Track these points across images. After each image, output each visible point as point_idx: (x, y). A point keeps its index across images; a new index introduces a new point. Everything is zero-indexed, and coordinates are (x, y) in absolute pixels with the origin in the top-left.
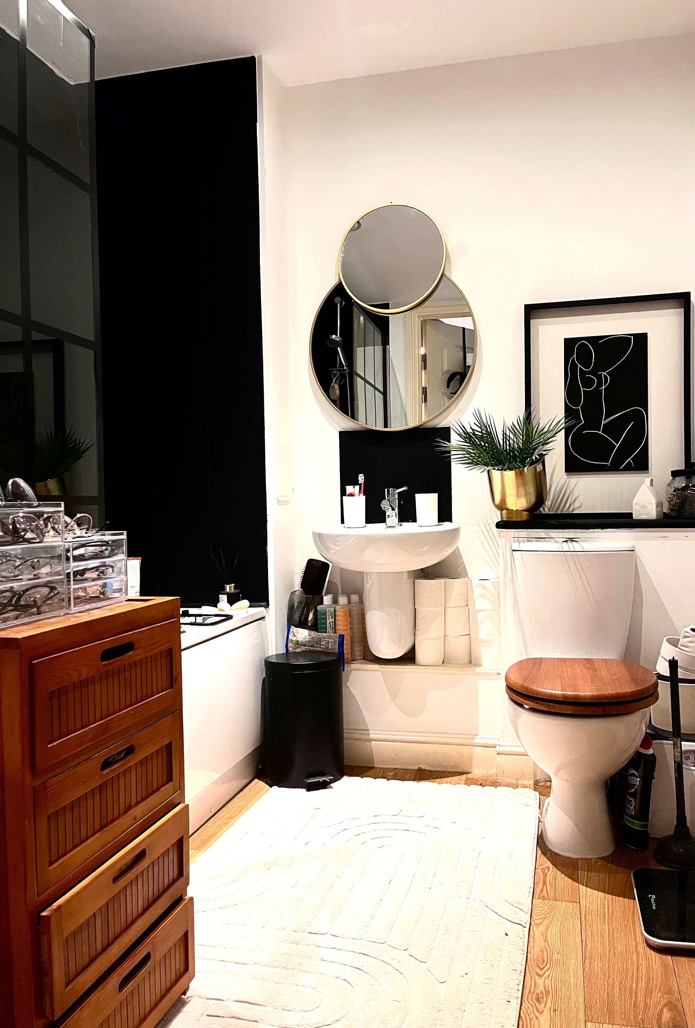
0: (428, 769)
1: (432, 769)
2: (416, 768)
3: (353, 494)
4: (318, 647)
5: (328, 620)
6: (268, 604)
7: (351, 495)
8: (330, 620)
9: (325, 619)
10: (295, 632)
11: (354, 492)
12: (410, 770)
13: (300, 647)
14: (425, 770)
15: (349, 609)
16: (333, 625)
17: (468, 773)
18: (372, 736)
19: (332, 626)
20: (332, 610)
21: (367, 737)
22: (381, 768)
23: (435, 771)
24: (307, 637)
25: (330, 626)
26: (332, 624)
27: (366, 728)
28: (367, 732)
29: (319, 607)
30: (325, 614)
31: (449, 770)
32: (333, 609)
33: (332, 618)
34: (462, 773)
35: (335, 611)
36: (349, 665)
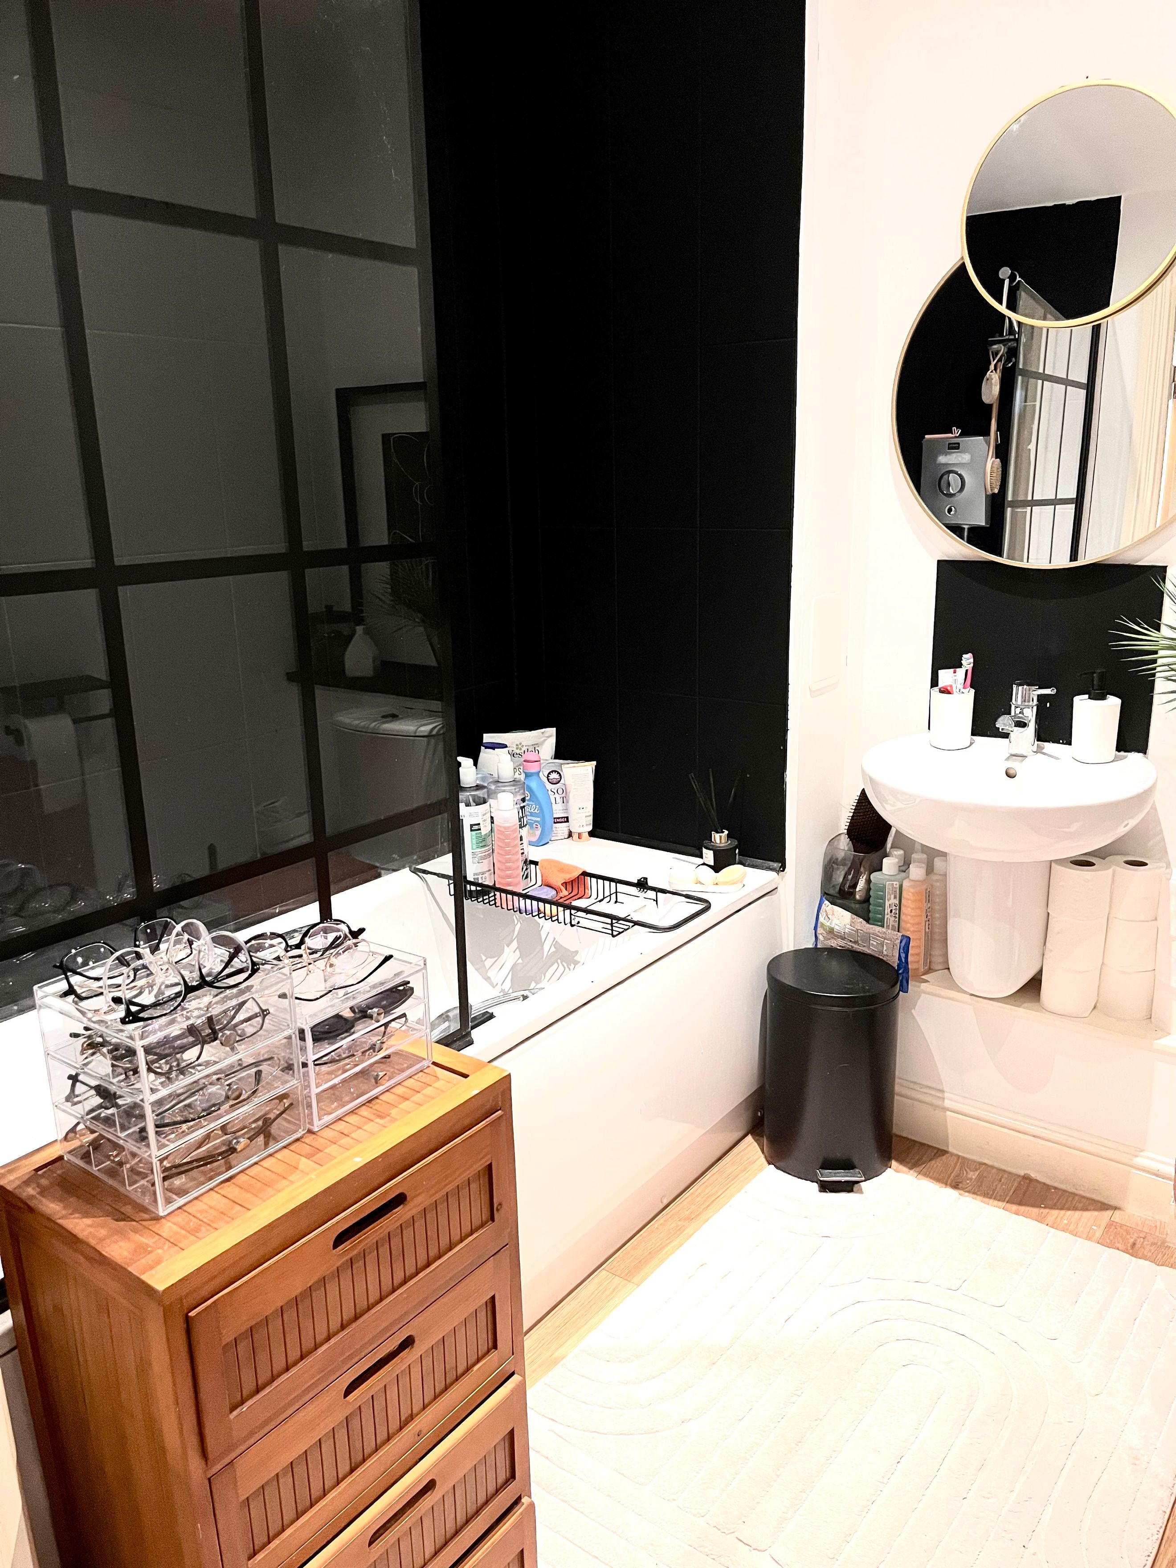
0: (1043, 1181)
1: (1048, 1182)
2: (1022, 1173)
3: (949, 688)
4: (865, 946)
5: (888, 900)
6: (783, 867)
7: (945, 691)
8: (891, 901)
9: (883, 898)
10: (830, 912)
11: (951, 686)
12: (1009, 1173)
13: (835, 939)
14: (1037, 1181)
15: (926, 889)
16: (896, 909)
17: (1116, 1208)
18: (947, 1103)
19: (893, 911)
20: (896, 884)
21: (939, 1103)
22: (959, 1157)
23: (1055, 1188)
24: (847, 926)
25: (891, 911)
26: (894, 908)
27: (939, 1087)
28: (940, 1095)
29: (875, 876)
30: (883, 889)
31: (1081, 1193)
32: (898, 883)
33: (895, 898)
34: (1103, 1207)
35: (901, 887)
36: (917, 984)
